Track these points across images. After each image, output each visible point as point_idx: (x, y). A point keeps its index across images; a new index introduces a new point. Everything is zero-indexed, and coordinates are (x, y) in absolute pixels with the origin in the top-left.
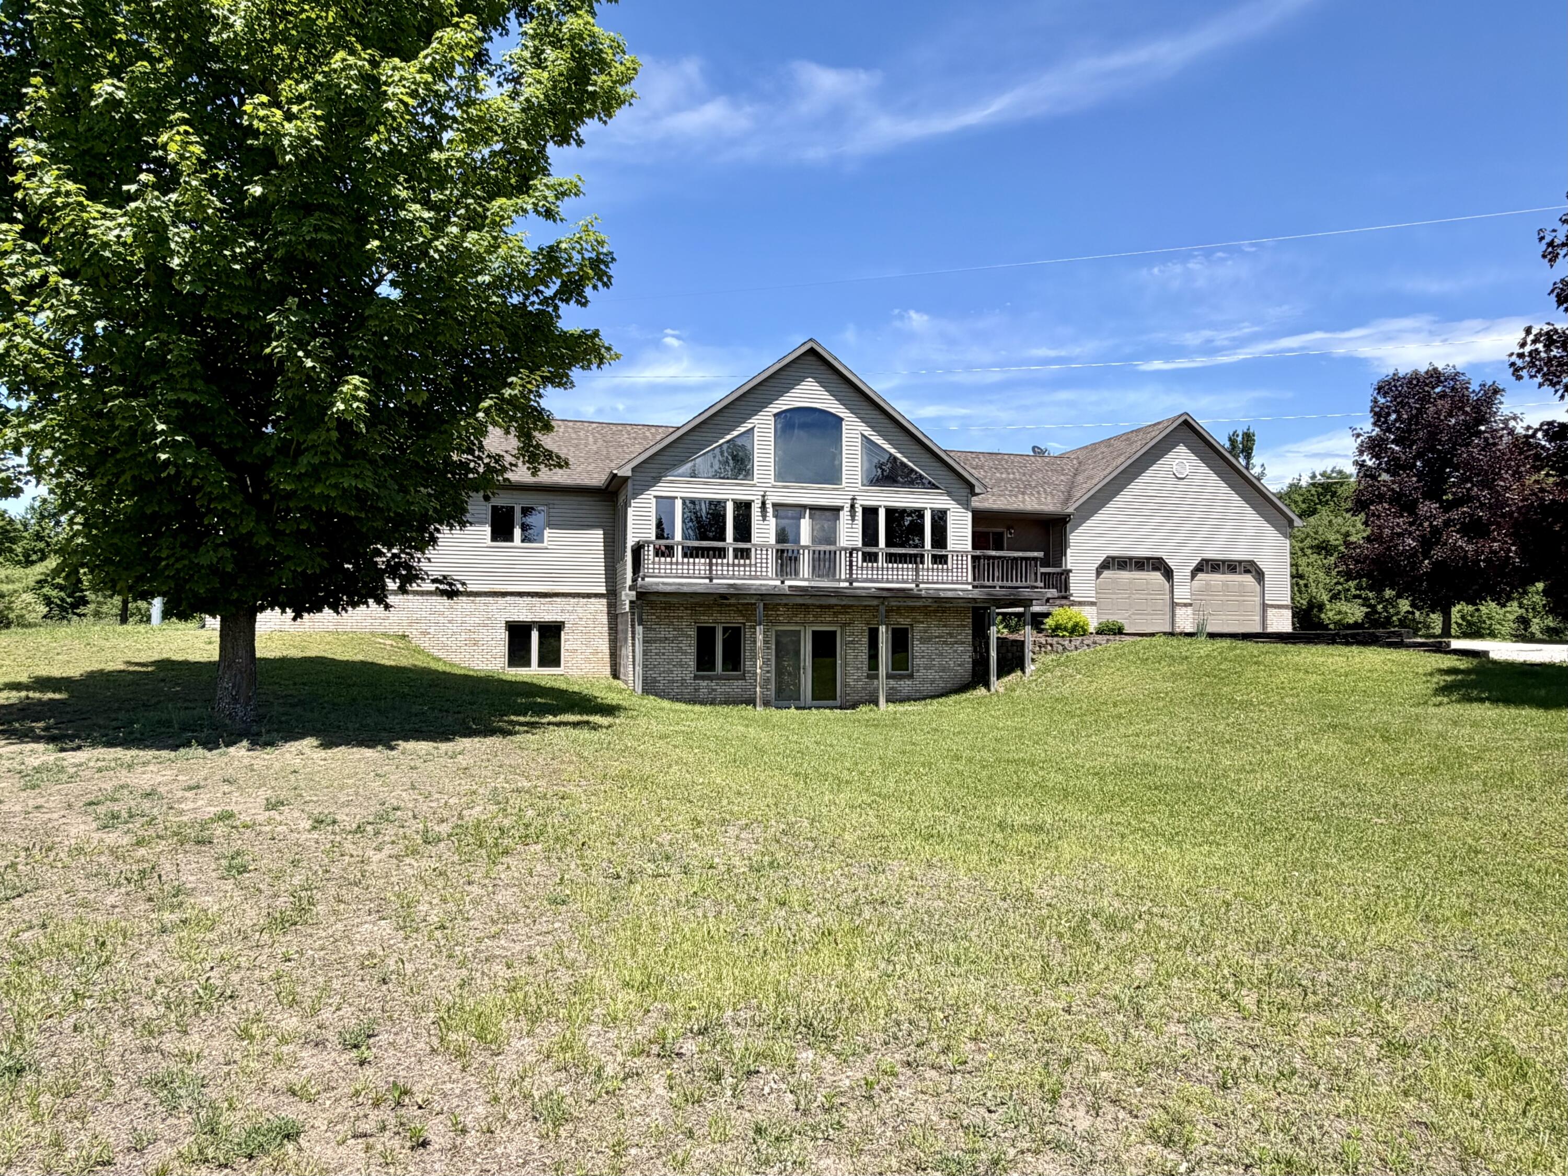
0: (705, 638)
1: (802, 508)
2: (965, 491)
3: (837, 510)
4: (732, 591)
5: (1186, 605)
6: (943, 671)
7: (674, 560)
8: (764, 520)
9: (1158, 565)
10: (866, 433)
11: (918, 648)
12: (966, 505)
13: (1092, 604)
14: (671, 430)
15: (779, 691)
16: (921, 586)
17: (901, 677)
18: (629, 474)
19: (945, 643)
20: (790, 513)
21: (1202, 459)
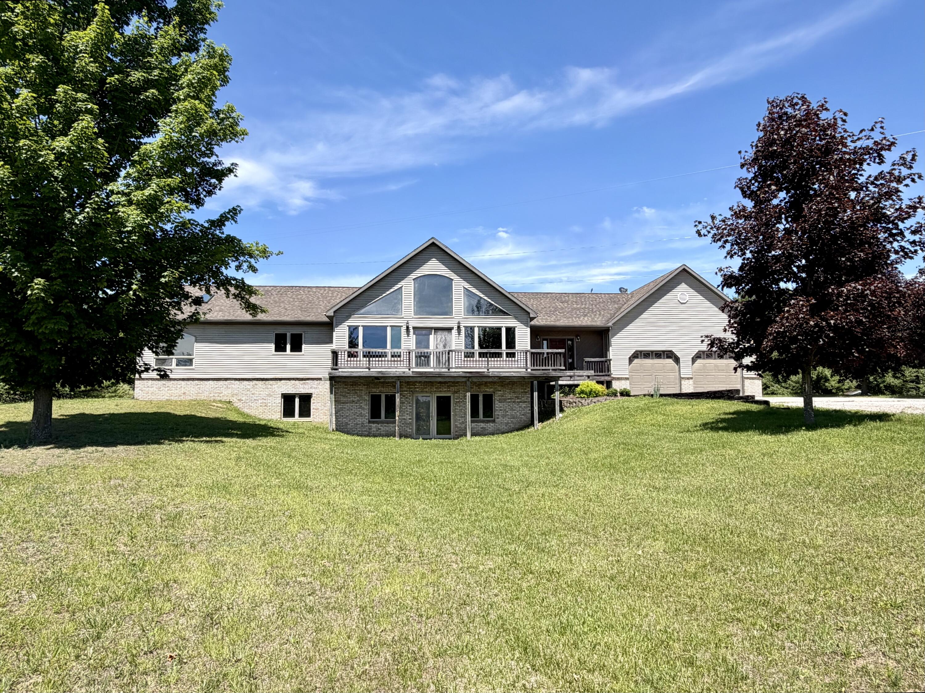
0: (375, 401)
1: (430, 329)
2: (525, 317)
3: (449, 329)
4: (380, 375)
5: (688, 379)
6: (514, 418)
7: (358, 359)
8: (408, 336)
9: (669, 355)
10: (466, 287)
11: (497, 405)
12: (526, 324)
13: (627, 379)
14: (355, 290)
15: (418, 430)
16: (490, 370)
17: (488, 422)
18: (332, 314)
19: (514, 402)
20: (424, 332)
21: (697, 291)
